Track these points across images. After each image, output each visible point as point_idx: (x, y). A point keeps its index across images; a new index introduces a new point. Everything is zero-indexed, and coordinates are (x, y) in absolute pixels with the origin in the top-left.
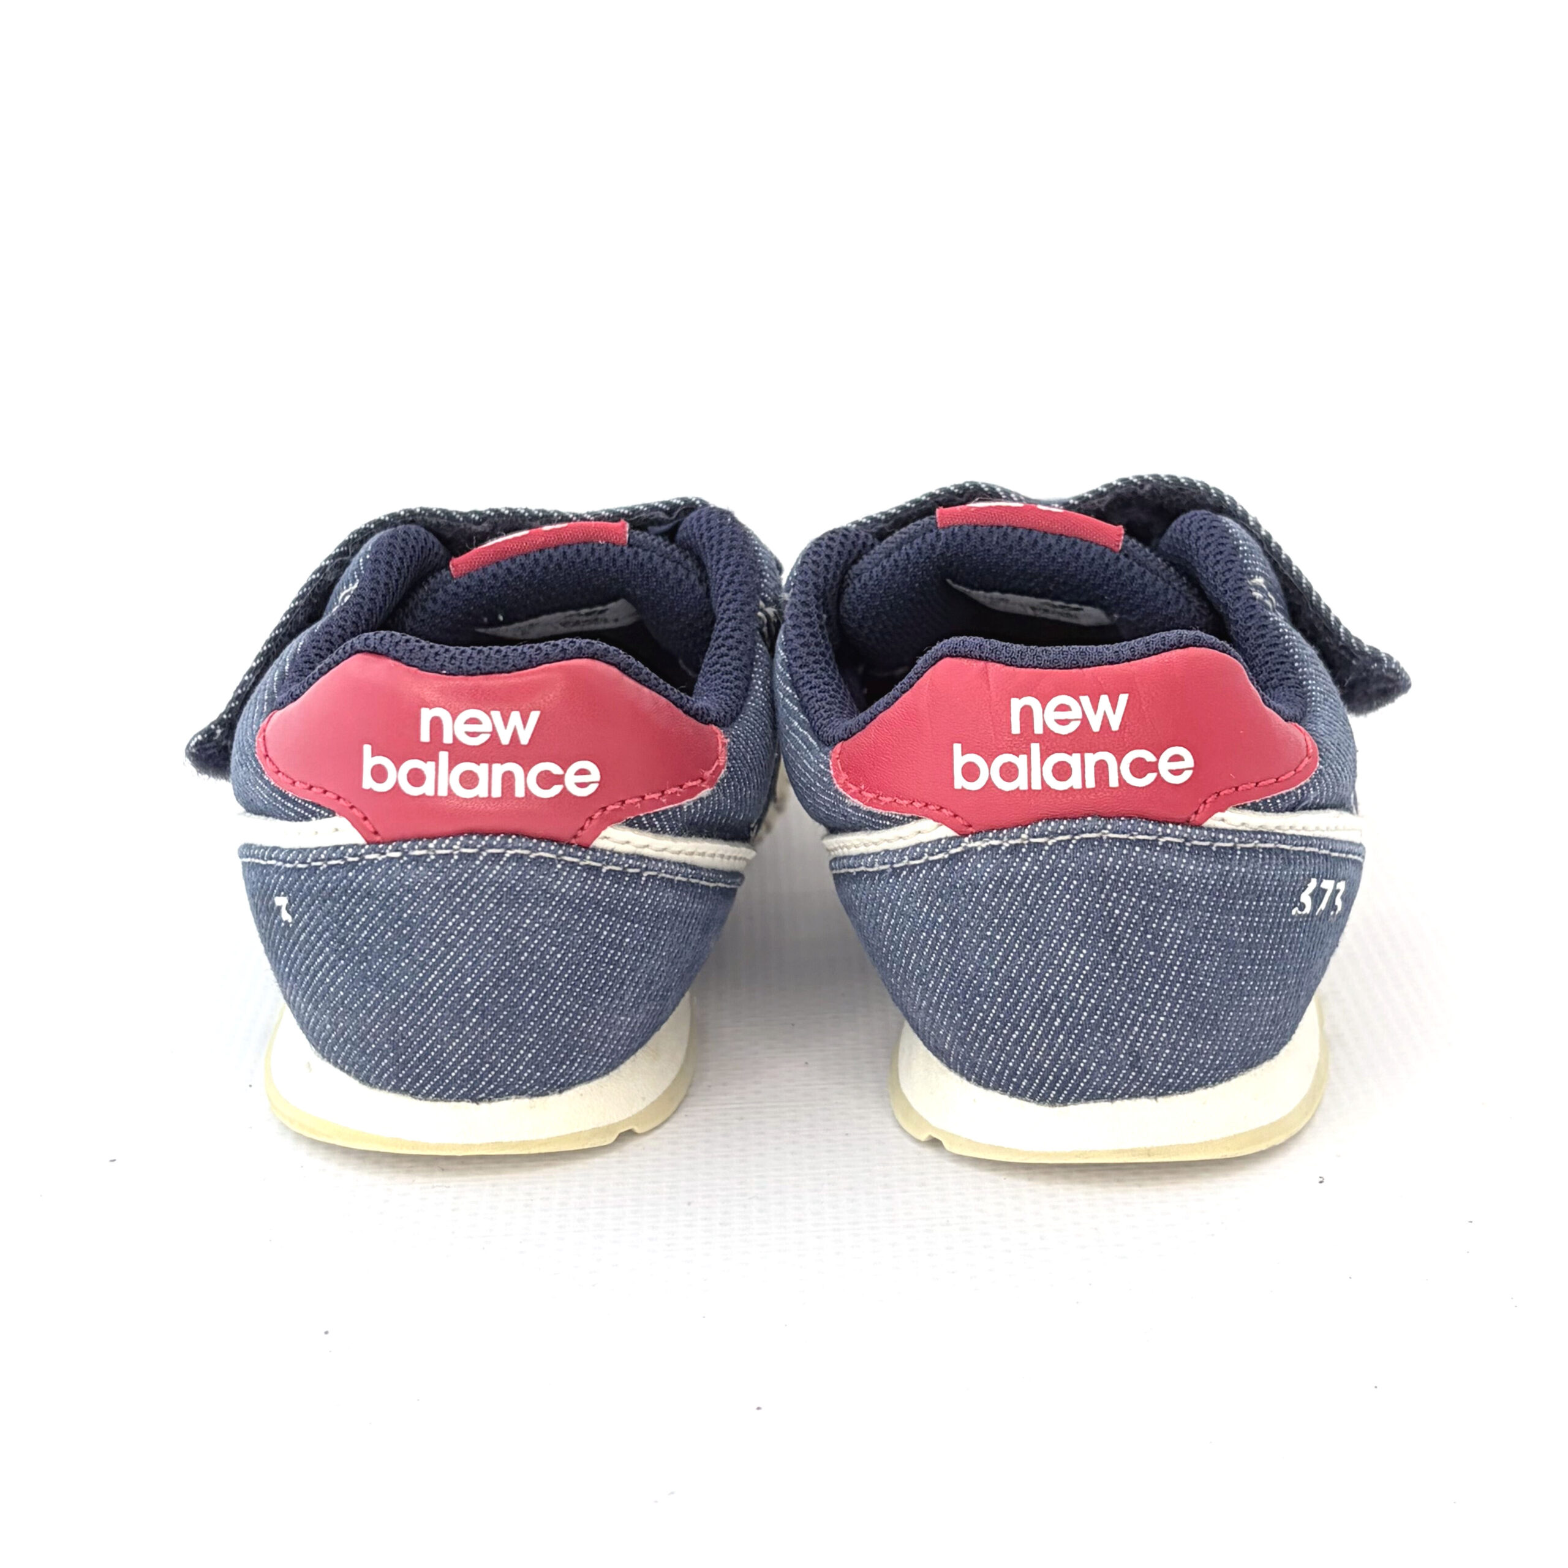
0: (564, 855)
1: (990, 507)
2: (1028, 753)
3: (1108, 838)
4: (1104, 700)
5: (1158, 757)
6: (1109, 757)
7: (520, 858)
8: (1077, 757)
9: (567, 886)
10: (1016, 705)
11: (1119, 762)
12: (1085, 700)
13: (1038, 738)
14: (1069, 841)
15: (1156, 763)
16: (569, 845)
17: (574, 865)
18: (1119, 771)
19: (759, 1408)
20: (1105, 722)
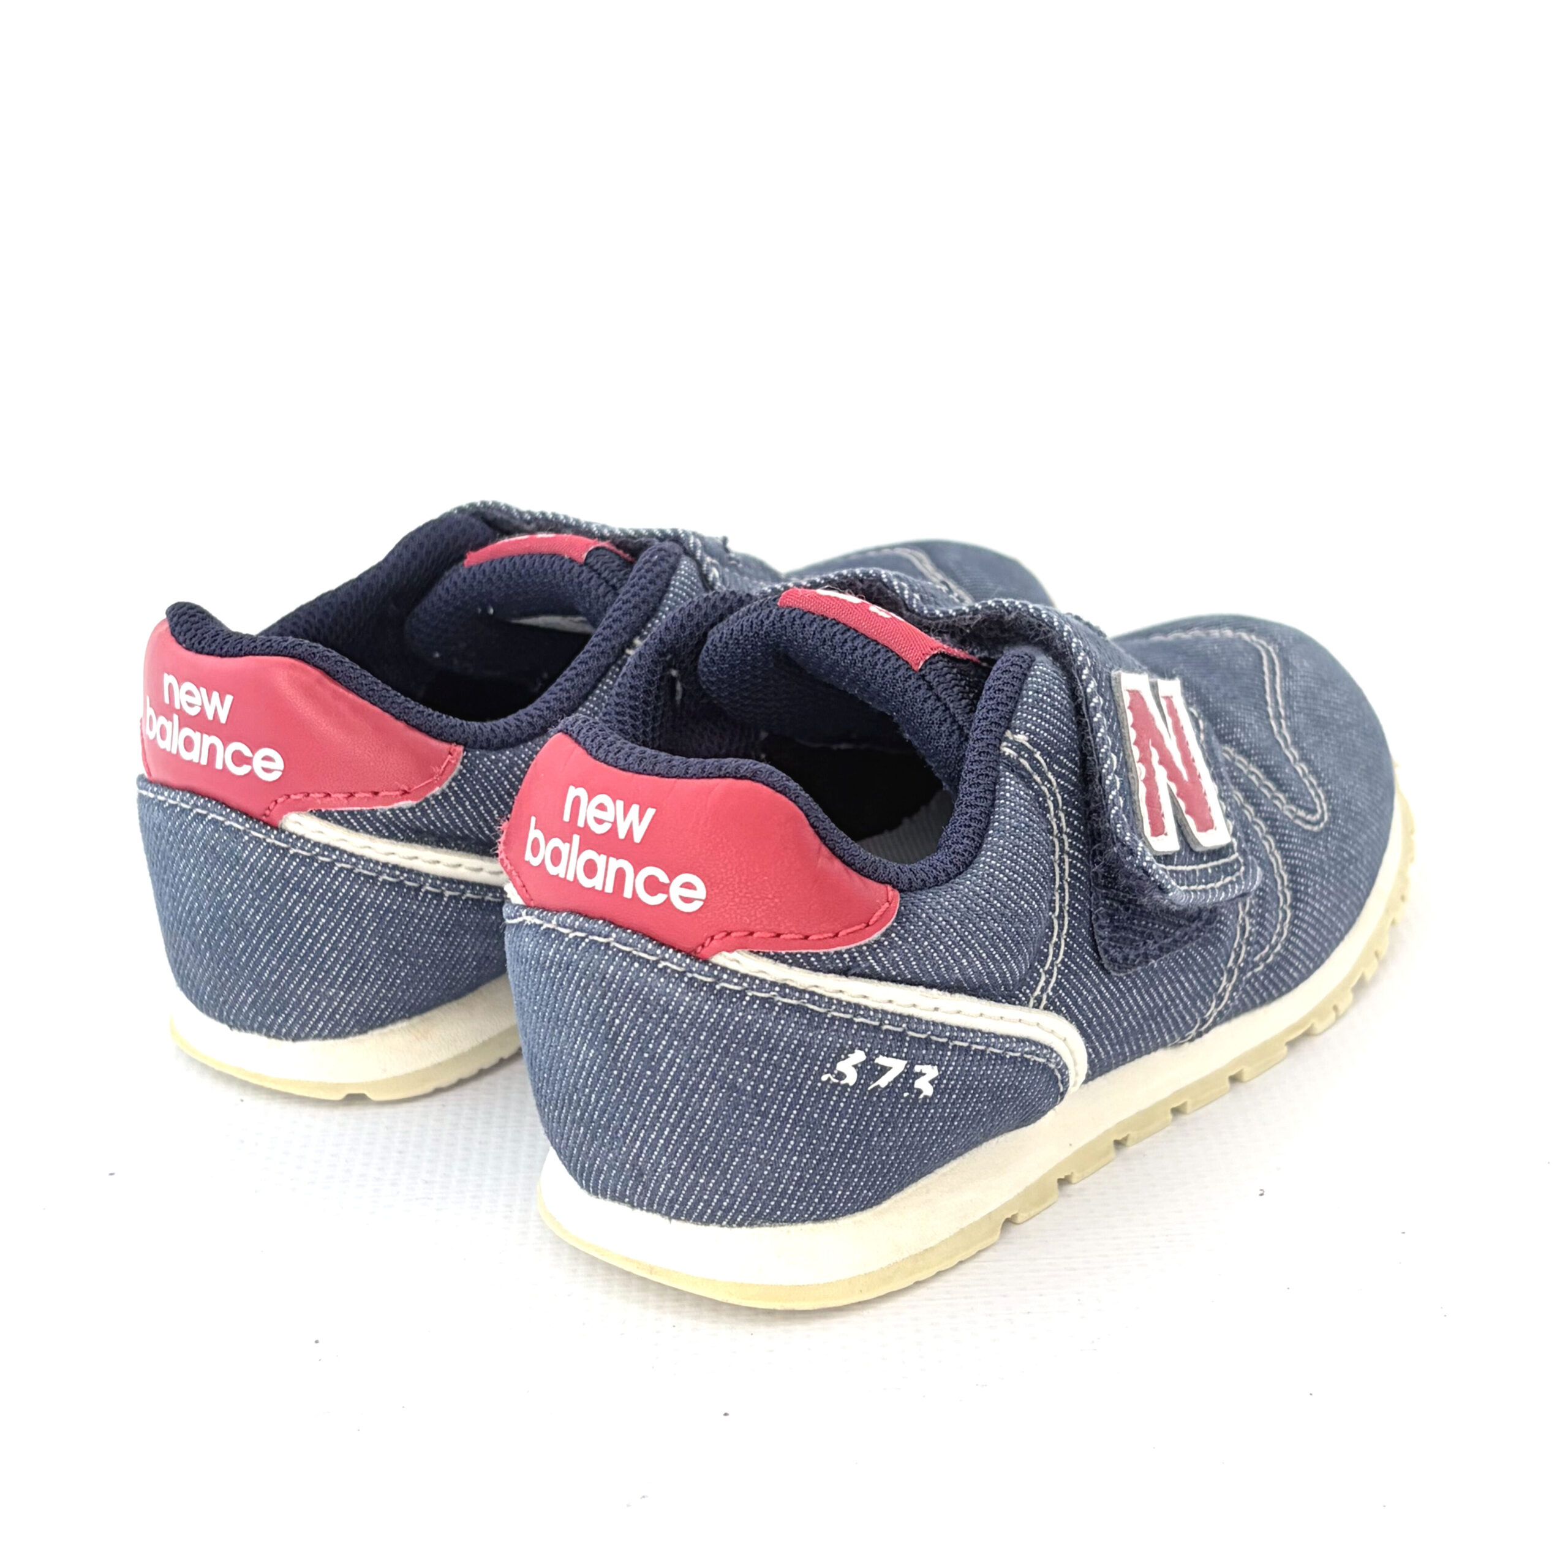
0: (250, 829)
1: (829, 597)
2: (570, 842)
3: (614, 947)
4: (635, 809)
5: (671, 879)
6: (628, 868)
7: (214, 822)
8: (603, 857)
9: (256, 858)
10: (573, 792)
11: (636, 873)
12: (620, 804)
13: (579, 831)
14: (583, 939)
15: (668, 886)
16: (258, 821)
17: (259, 841)
18: (635, 884)
19: (726, 1414)
20: (630, 832)
